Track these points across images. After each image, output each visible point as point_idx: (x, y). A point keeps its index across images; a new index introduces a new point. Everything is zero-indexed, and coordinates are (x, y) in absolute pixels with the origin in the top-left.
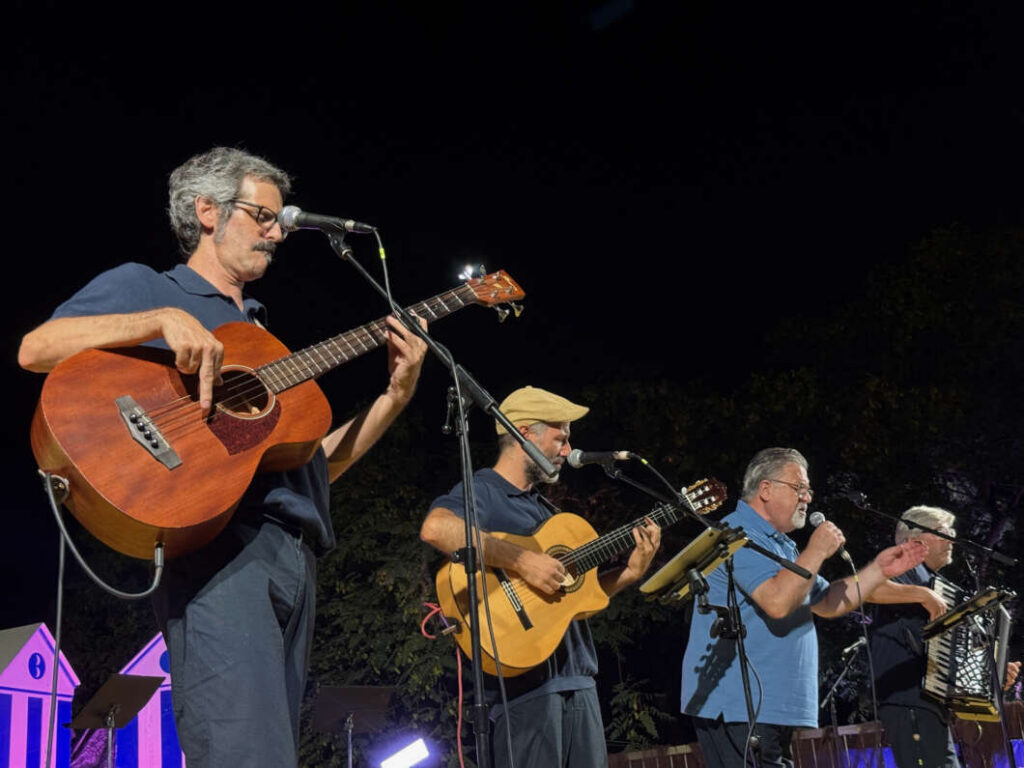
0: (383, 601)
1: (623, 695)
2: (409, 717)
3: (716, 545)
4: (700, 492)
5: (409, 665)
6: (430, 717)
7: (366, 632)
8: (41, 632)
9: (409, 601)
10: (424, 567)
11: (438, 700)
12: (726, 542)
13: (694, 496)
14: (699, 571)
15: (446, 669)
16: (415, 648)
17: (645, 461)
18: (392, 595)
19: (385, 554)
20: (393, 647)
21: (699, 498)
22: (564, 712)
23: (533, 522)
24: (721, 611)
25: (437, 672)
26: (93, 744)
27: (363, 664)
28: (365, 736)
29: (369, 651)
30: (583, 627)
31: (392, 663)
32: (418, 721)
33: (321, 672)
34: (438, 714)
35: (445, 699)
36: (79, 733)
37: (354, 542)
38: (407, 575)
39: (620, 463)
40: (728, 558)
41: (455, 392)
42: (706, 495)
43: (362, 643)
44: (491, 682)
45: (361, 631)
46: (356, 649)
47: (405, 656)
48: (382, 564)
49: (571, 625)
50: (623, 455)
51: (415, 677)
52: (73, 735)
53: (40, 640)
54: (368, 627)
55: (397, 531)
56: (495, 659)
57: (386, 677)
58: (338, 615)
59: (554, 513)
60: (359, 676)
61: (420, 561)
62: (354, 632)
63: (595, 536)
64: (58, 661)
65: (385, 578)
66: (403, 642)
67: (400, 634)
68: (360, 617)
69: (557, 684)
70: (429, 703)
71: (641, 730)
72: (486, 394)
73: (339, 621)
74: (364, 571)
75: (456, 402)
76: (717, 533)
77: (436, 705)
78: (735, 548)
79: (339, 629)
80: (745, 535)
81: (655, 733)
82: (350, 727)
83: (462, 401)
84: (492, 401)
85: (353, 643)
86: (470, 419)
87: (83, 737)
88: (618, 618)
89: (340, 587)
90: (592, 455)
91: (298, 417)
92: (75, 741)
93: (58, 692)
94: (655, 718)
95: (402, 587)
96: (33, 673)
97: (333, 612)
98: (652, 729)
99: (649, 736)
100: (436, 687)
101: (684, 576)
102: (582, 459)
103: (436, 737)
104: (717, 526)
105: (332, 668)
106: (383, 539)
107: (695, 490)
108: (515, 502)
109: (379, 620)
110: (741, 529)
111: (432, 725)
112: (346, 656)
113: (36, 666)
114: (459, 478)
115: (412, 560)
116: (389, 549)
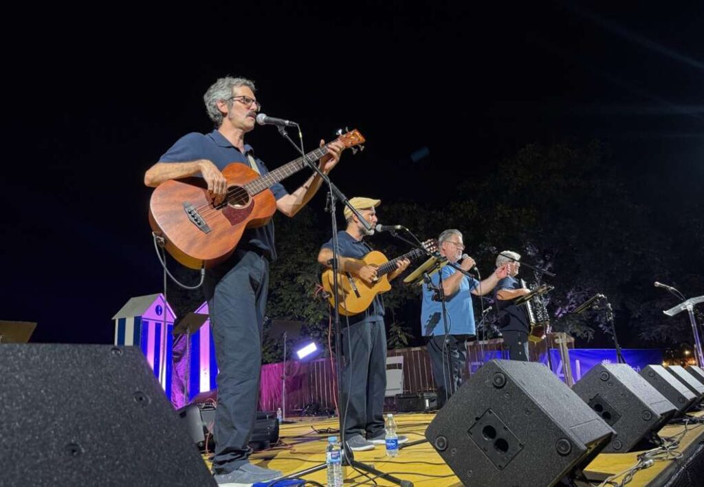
0: (299, 289)
1: (394, 328)
2: (309, 334)
3: (435, 263)
4: (430, 245)
5: (309, 314)
6: (317, 335)
7: (293, 301)
8: (161, 297)
9: (310, 289)
10: (316, 275)
11: (321, 328)
12: (439, 262)
13: (427, 246)
14: (428, 274)
15: (324, 316)
16: (312, 308)
17: (407, 230)
18: (303, 286)
19: (300, 270)
20: (303, 307)
21: (429, 247)
22: (372, 330)
23: (362, 254)
24: (436, 291)
25: (321, 317)
26: (182, 342)
27: (291, 313)
28: (291, 341)
29: (293, 309)
30: (380, 297)
31: (303, 314)
32: (313, 336)
33: (274, 316)
34: (321, 334)
35: (324, 328)
36: (176, 337)
37: (289, 265)
38: (310, 279)
39: (397, 231)
40: (440, 269)
41: (330, 194)
42: (432, 246)
43: (291, 305)
44: (342, 318)
45: (290, 300)
46: (288, 308)
47: (308, 311)
48: (299, 274)
49: (375, 298)
50: (399, 227)
51: (312, 319)
52: (174, 338)
53: (160, 299)
54: (293, 300)
55: (306, 261)
56: (345, 309)
57: (300, 318)
58: (282, 294)
59: (371, 251)
60: (289, 318)
61: (315, 274)
62: (288, 301)
63: (387, 260)
64: (166, 307)
65: (300, 280)
66: (307, 306)
67: (306, 302)
68: (290, 295)
69: (369, 319)
70: (317, 329)
71: (401, 342)
72: (343, 195)
73: (282, 296)
74: (292, 277)
75: (330, 198)
76: (436, 258)
77: (320, 330)
78: (443, 265)
79: (281, 300)
80: (447, 260)
81: (407, 343)
82: (285, 336)
83: (333, 198)
84: (345, 198)
85: (287, 305)
86: (336, 206)
87: (178, 339)
88: (394, 298)
89: (282, 283)
90: (386, 227)
91: (262, 206)
92: (174, 341)
93: (167, 320)
94: (407, 337)
95: (307, 283)
96: (157, 313)
97: (279, 293)
98: (405, 341)
99: (404, 344)
100: (320, 323)
101: (422, 276)
102: (382, 228)
103: (320, 343)
104: (436, 256)
105: (279, 315)
106: (300, 264)
107: (428, 244)
108: (355, 245)
109: (298, 296)
110: (445, 257)
111: (318, 338)
112: (284, 311)
113: (158, 310)
114: (331, 236)
115: (311, 273)
116: (302, 268)
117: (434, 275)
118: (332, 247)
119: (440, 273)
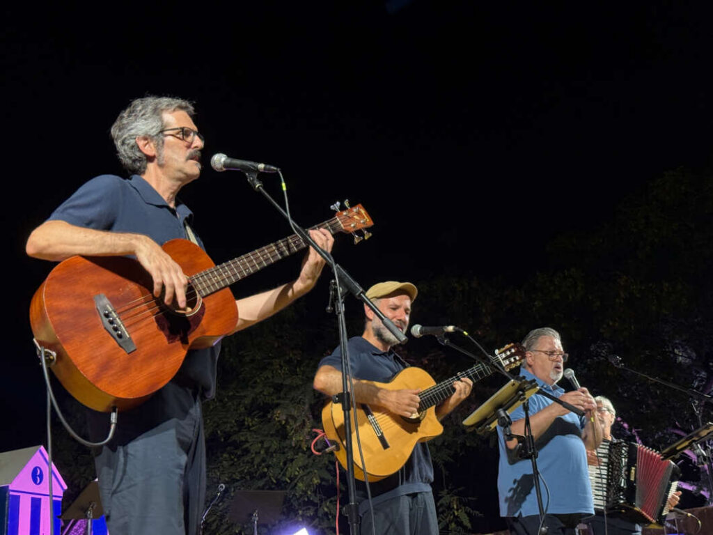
0: (277, 431)
1: (446, 499)
2: (296, 513)
3: (517, 392)
4: (508, 353)
5: (296, 476)
6: (311, 513)
7: (266, 453)
8: (41, 452)
9: (296, 431)
10: (307, 407)
11: (316, 501)
12: (524, 390)
13: (504, 356)
14: (505, 410)
15: (322, 479)
16: (300, 464)
17: (466, 333)
18: (284, 427)
19: (279, 398)
20: (285, 464)
21: (507, 358)
22: (411, 510)
23: (391, 373)
24: (520, 439)
25: (316, 481)
26: (76, 531)
27: (264, 475)
28: (265, 526)
29: (268, 467)
30: (424, 448)
31: (284, 475)
32: (302, 516)
33: (235, 481)
34: (316, 511)
35: (321, 500)
36: (67, 522)
37: (257, 390)
38: (295, 413)
39: (448, 334)
40: (525, 401)
41: (335, 284)
42: (512, 355)
43: (263, 461)
45: (262, 452)
46: (259, 465)
47: (294, 470)
48: (278, 405)
49: (416, 446)
50: (451, 328)
51: (300, 485)
52: (62, 524)
53: (40, 457)
54: (267, 450)
55: (288, 382)
57: (280, 484)
58: (247, 441)
59: (405, 367)
60: (261, 483)
61: (304, 403)
62: (258, 453)
64: (52, 472)
65: (280, 415)
66: (292, 460)
67: (290, 455)
68: (262, 442)
69: (404, 489)
70: (310, 503)
71: (459, 523)
72: (357, 285)
73: (247, 445)
74: (264, 411)
75: (336, 290)
76: (518, 383)
77: (315, 505)
78: (531, 394)
79: (247, 451)
80: (537, 385)
81: (469, 525)
82: (256, 519)
83: (340, 290)
85: (257, 460)
87: (69, 526)
89: (248, 421)
90: (429, 329)
92: (63, 529)
94: (469, 514)
95: (290, 420)
96: (35, 481)
97: (243, 439)
98: (467, 522)
99: (465, 528)
100: (315, 492)
101: (494, 414)
102: (421, 332)
103: (315, 527)
104: (517, 379)
105: (242, 478)
106: (278, 388)
107: (505, 352)
108: (377, 358)
109: (275, 445)
110: (534, 381)
111: (312, 518)
112: (252, 470)
113: (37, 476)
115: (299, 403)
116: (282, 394)
117: (515, 412)
118: (339, 364)
119: (526, 408)
